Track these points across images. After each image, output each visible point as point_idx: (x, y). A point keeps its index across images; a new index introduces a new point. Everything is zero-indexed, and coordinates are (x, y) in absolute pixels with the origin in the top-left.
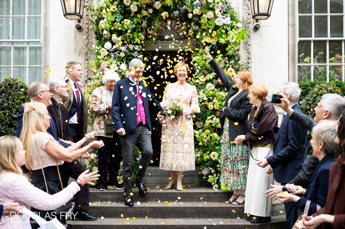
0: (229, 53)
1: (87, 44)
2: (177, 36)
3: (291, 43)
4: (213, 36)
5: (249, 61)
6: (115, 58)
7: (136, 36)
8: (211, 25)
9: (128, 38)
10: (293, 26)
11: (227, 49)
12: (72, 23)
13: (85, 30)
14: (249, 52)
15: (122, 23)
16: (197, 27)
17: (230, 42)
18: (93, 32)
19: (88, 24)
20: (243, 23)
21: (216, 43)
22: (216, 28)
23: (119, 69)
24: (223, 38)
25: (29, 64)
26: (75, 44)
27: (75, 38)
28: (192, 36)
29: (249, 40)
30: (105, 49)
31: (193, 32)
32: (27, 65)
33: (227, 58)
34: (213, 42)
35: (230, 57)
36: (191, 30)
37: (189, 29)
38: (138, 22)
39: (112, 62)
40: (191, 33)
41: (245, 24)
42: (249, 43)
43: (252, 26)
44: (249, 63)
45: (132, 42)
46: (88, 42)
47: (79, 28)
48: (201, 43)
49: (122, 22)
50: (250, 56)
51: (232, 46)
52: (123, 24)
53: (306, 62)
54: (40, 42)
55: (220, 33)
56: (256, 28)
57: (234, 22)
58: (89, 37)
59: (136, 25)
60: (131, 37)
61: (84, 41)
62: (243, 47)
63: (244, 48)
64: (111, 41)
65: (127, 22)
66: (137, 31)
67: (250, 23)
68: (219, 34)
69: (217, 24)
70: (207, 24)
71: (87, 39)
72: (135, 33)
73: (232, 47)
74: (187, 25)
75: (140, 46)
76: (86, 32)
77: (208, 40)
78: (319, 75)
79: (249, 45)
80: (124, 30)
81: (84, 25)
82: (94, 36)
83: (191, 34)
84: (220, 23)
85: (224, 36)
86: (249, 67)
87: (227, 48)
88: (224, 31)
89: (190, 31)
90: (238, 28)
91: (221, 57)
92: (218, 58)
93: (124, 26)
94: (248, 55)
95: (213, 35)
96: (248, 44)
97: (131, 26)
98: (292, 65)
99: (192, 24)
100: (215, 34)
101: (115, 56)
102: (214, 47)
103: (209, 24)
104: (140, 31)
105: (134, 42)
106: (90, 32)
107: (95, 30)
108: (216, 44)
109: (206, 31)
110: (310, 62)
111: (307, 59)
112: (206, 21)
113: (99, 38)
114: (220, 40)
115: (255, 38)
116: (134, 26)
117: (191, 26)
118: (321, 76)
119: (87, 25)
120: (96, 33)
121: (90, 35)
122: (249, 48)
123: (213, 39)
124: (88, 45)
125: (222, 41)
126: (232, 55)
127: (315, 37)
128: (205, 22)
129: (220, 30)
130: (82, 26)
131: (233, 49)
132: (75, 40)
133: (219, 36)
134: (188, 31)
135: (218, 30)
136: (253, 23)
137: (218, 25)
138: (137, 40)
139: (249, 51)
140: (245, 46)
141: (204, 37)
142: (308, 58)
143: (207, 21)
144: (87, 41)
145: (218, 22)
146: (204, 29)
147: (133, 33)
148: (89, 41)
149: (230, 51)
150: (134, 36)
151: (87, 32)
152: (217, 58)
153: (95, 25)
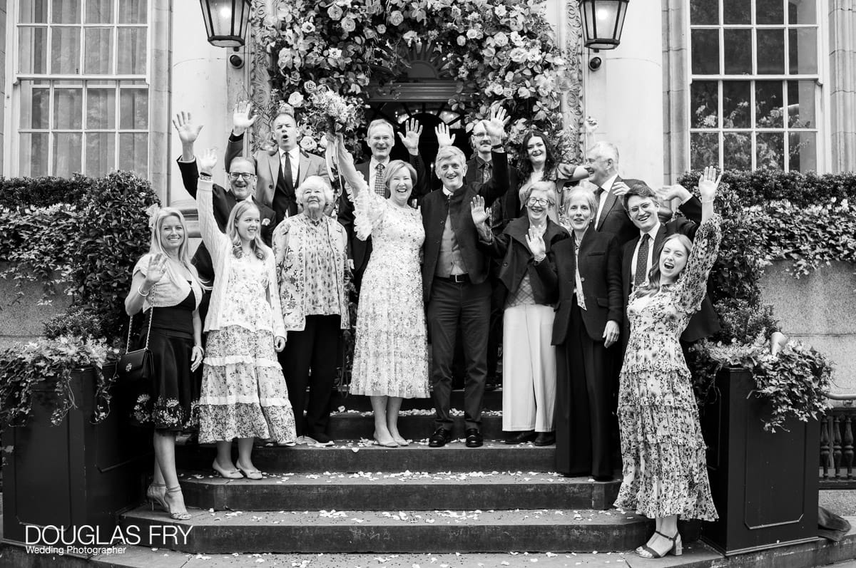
0: (538, 117)
1: (252, 93)
2: (436, 72)
3: (674, 87)
4: (508, 81)
5: (582, 130)
6: (310, 124)
7: (352, 79)
8: (503, 61)
9: (336, 84)
10: (679, 52)
11: (535, 109)
12: (223, 53)
13: (248, 66)
14: (580, 112)
15: (325, 55)
16: (476, 63)
17: (541, 94)
18: (264, 70)
19: (253, 53)
20: (569, 53)
21: (514, 96)
22: (513, 66)
23: (319, 146)
24: (525, 86)
25: (122, 127)
26: (228, 93)
27: (228, 81)
28: (465, 79)
29: (581, 88)
30: (291, 105)
31: (467, 73)
32: (117, 129)
33: (534, 126)
34: (508, 92)
35: (542, 125)
36: (463, 67)
37: (461, 64)
38: (357, 52)
39: (305, 132)
40: (463, 73)
41: (571, 57)
42: (581, 94)
43: (585, 60)
44: (580, 134)
45: (345, 90)
46: (254, 91)
47: (236, 63)
48: (484, 93)
49: (326, 53)
50: (582, 121)
51: (545, 101)
52: (327, 56)
53: (708, 126)
54: (145, 80)
55: (520, 75)
56: (594, 65)
57: (549, 55)
58: (257, 79)
59: (352, 58)
60: (343, 81)
61: (246, 87)
62: (568, 101)
63: (571, 104)
64: (301, 89)
65: (335, 54)
66: (355, 69)
67: (581, 54)
68: (518, 79)
69: (513, 60)
70: (496, 59)
71: (253, 84)
72: (350, 73)
73: (545, 105)
74: (456, 57)
75: (361, 99)
76: (250, 70)
77: (498, 90)
78: (736, 152)
79: (581, 98)
80: (329, 69)
81: (246, 55)
82: (267, 77)
83: (464, 76)
84: (520, 57)
85: (528, 83)
86: (581, 143)
87: (535, 106)
88: (528, 73)
89: (461, 69)
90: (556, 66)
91: (524, 123)
92: (517, 126)
93: (329, 60)
94: (579, 117)
95: (507, 79)
96: (580, 96)
97: (342, 61)
98: (677, 132)
99: (466, 56)
100: (511, 78)
101: (311, 119)
102: (509, 104)
103: (499, 59)
104: (361, 69)
105: (347, 90)
106: (258, 69)
107: (269, 67)
108: (512, 97)
109: (493, 70)
110: (717, 126)
111: (709, 120)
112: (492, 53)
113: (277, 82)
114: (521, 92)
115: (592, 86)
116: (349, 61)
117: (463, 59)
118: (740, 154)
119: (253, 56)
120: (271, 73)
121: (257, 75)
122: (581, 103)
123: (508, 86)
124: (255, 97)
125: (525, 93)
126: (546, 119)
127: (726, 73)
128: (491, 55)
129: (521, 69)
130: (242, 58)
131: (545, 109)
132: (228, 86)
133: (519, 82)
134: (458, 70)
135: (517, 71)
136: (589, 54)
137: (516, 61)
138: (355, 88)
139: (581, 109)
140: (572, 100)
141: (489, 83)
142: (713, 117)
143: (494, 53)
144: (252, 87)
145: (517, 57)
146: (489, 66)
147: (345, 73)
148: (257, 87)
149: (541, 113)
150: (348, 79)
151: (253, 71)
152: (515, 125)
153: (270, 55)
